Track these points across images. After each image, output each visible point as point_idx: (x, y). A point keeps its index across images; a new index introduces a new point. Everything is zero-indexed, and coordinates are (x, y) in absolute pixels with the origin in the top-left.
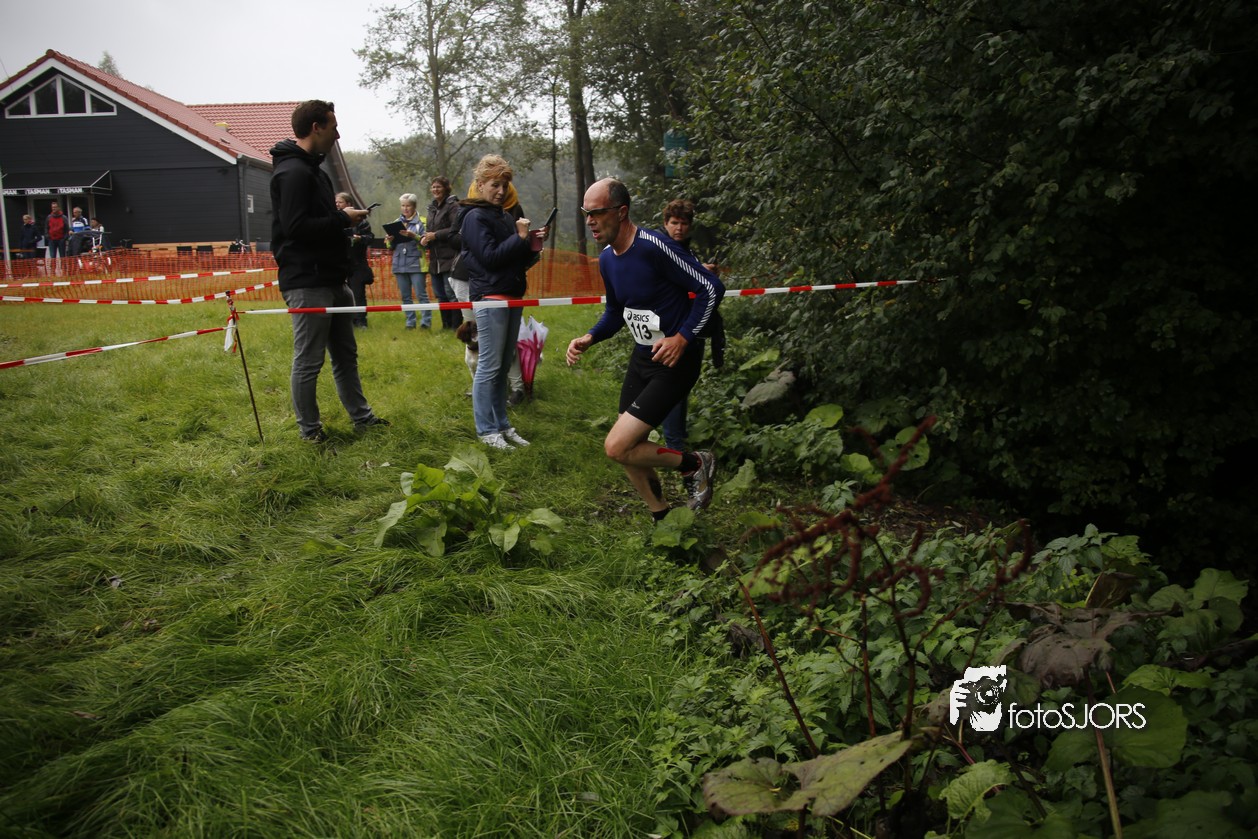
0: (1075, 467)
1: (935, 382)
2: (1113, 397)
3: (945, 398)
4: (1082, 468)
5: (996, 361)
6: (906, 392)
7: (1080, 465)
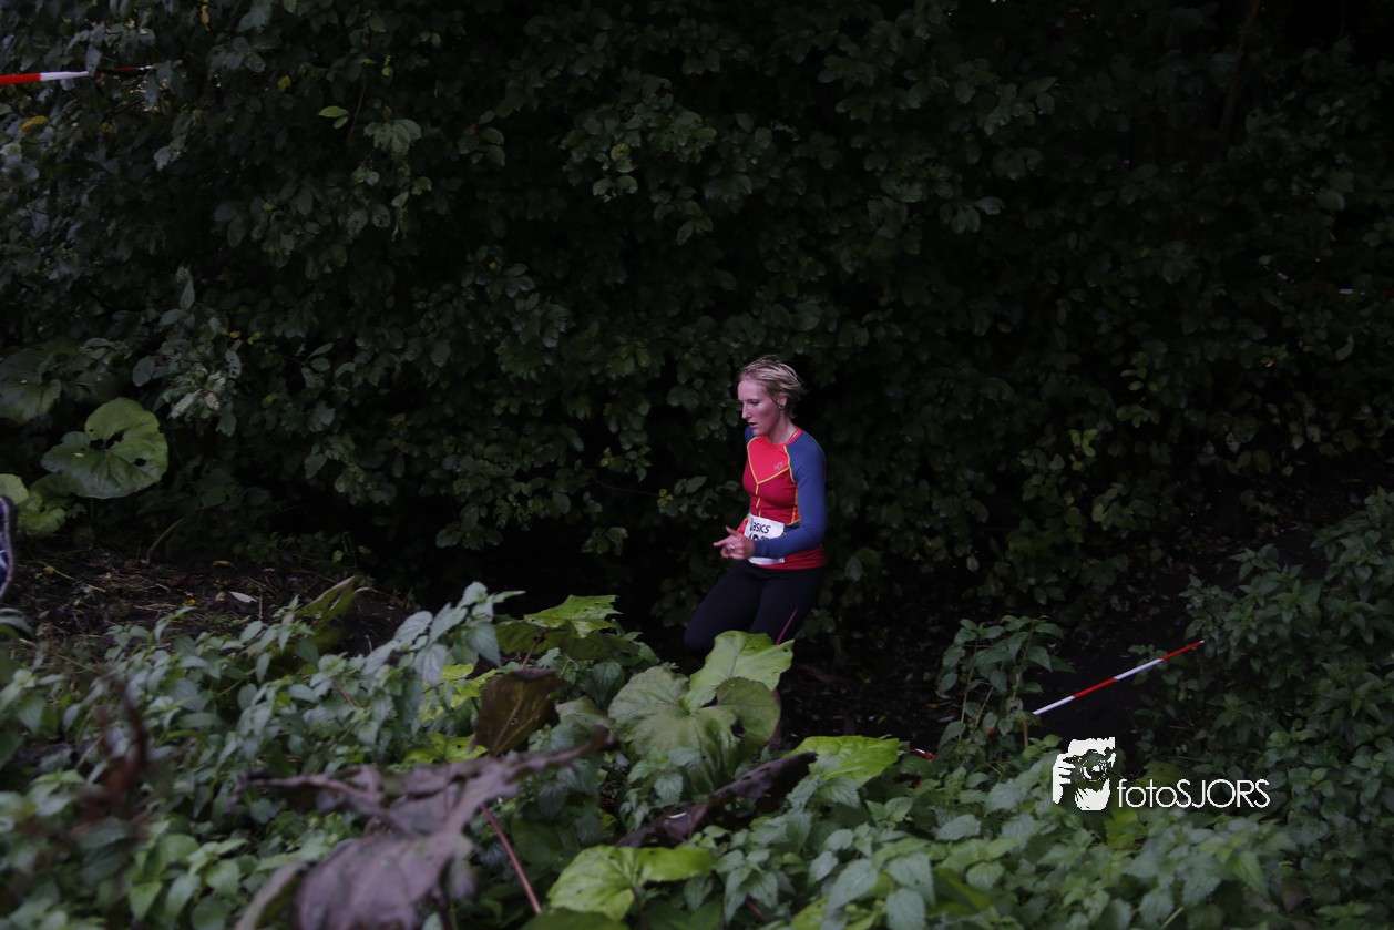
0: (479, 447)
1: (169, 299)
2: (535, 299)
3: (193, 335)
4: (493, 449)
5: (288, 243)
6: (101, 326)
7: (488, 443)
